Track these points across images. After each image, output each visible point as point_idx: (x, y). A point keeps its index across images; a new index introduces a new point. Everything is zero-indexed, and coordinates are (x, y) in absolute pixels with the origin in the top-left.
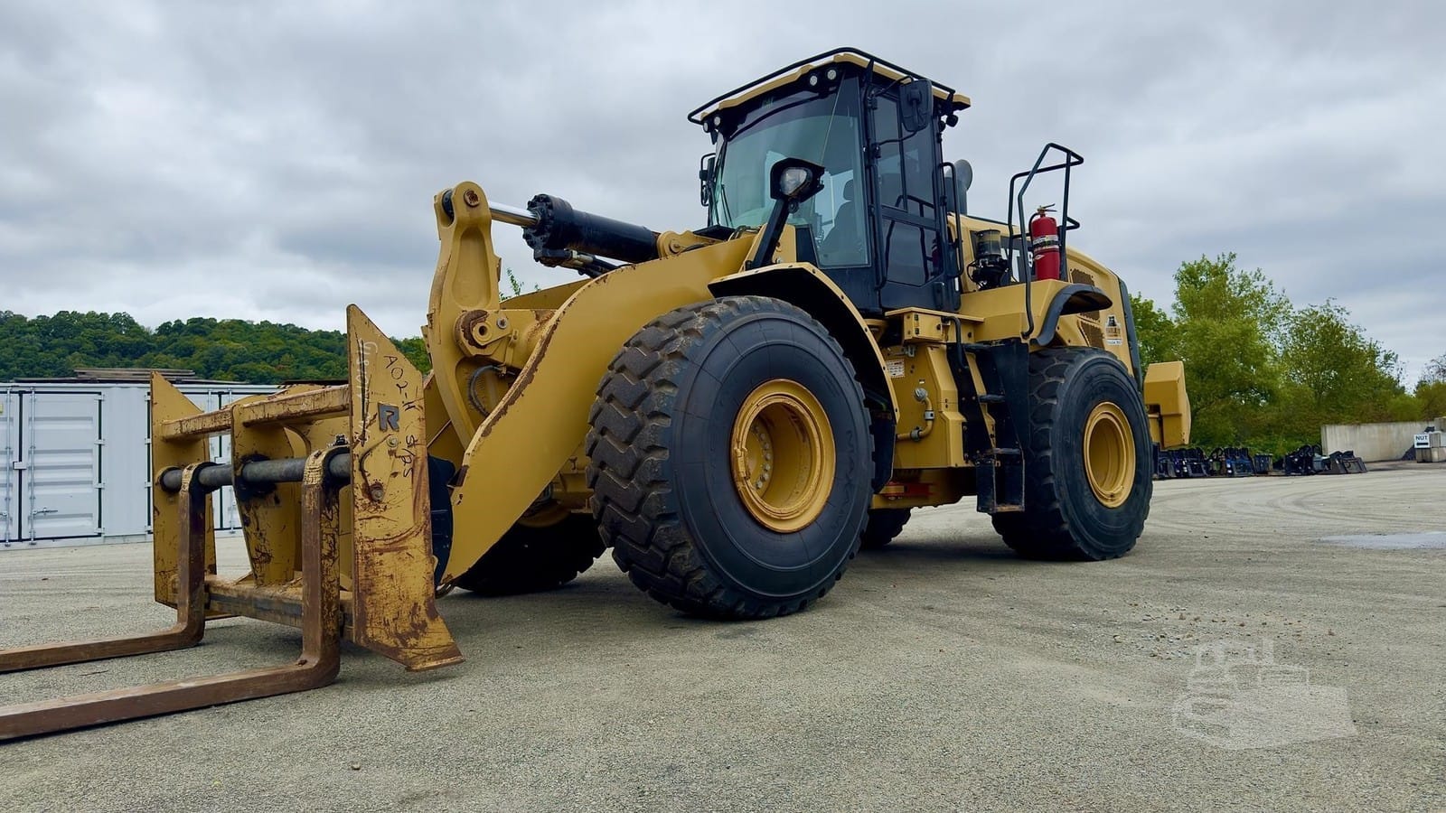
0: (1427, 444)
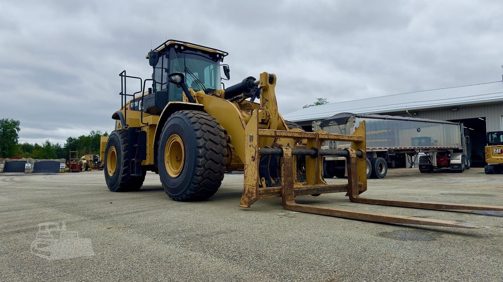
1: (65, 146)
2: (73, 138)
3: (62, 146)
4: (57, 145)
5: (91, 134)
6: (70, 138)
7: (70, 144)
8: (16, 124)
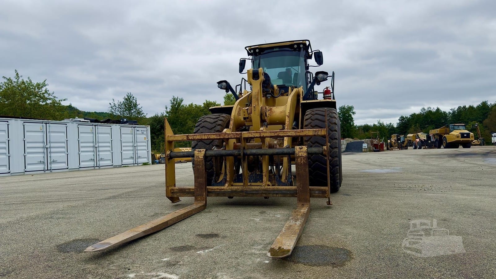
0: (366, 147)
1: (397, 125)
2: (405, 117)
3: (395, 126)
4: (390, 125)
5: (422, 111)
6: (402, 117)
7: (402, 123)
8: (350, 108)
